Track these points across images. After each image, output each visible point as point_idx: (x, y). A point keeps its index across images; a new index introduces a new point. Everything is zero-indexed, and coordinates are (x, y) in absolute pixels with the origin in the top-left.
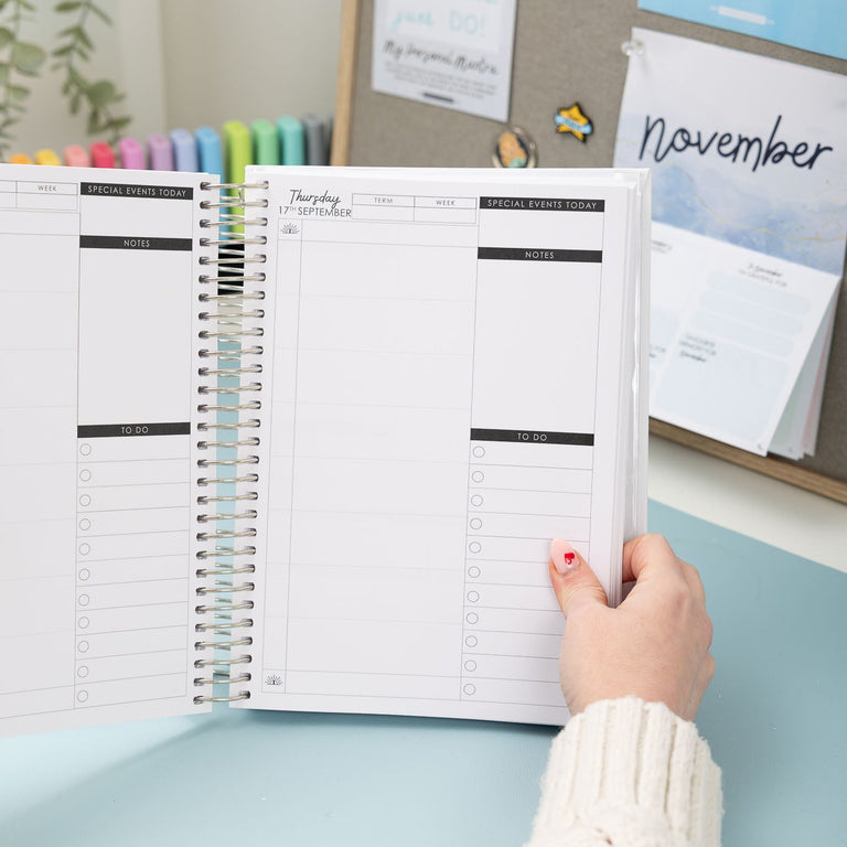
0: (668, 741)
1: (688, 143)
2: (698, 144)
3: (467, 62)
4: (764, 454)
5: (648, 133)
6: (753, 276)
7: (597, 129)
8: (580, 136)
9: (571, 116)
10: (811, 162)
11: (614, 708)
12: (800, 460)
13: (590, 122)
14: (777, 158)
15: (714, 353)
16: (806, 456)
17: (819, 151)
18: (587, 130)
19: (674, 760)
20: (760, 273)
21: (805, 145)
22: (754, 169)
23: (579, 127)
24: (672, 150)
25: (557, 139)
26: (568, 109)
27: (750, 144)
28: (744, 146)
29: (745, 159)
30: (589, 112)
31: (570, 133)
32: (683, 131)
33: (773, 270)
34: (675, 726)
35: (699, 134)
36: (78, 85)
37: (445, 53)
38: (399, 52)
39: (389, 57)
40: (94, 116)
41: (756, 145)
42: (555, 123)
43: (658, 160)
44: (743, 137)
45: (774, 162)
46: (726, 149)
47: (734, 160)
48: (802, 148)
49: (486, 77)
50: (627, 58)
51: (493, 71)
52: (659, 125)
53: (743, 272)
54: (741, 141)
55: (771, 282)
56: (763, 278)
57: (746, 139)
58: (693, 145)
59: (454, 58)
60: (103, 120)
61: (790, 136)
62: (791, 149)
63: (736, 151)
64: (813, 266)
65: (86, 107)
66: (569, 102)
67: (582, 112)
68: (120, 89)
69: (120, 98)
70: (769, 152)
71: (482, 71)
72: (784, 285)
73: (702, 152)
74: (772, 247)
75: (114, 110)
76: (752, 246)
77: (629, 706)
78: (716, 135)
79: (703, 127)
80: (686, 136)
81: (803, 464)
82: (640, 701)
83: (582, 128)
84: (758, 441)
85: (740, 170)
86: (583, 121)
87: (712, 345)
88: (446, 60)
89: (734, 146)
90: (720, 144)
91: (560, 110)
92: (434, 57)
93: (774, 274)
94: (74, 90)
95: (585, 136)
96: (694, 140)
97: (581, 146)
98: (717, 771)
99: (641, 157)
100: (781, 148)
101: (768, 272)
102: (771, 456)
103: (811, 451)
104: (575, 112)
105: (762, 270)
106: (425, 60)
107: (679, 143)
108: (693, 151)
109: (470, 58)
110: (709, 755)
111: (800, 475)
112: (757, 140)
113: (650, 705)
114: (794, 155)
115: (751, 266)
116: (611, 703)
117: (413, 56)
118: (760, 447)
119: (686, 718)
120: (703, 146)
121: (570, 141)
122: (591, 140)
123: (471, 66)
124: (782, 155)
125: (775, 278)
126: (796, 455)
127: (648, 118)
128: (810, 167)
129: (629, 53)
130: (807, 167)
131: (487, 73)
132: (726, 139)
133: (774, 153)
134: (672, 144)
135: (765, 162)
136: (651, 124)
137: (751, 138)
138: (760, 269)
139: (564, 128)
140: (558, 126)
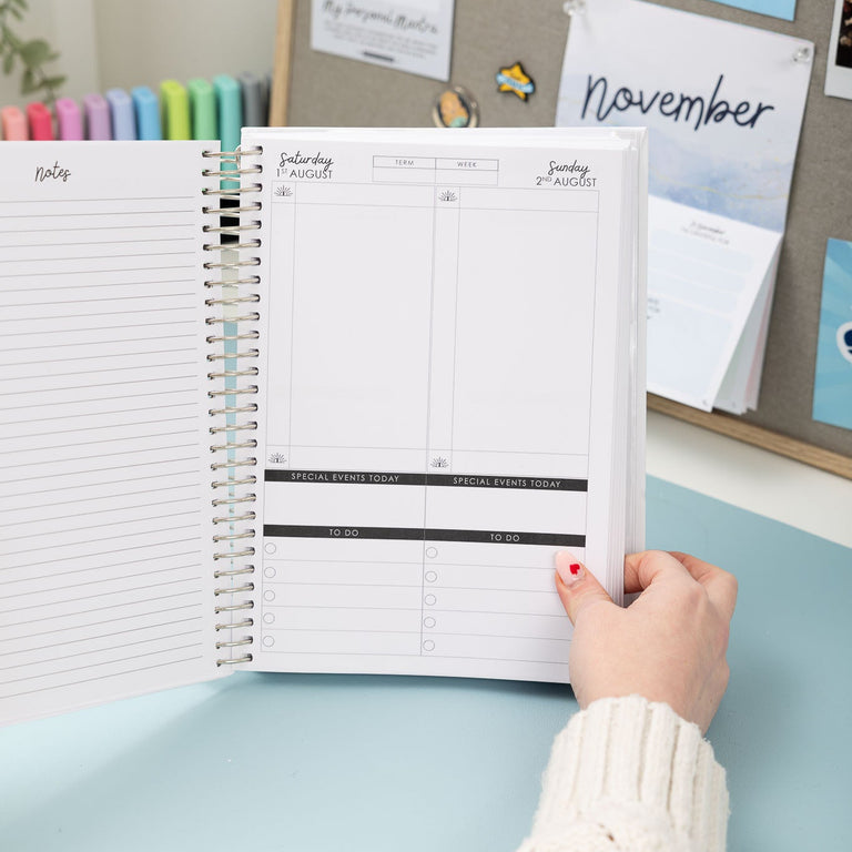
0: (672, 741)
1: (630, 102)
2: (641, 103)
3: (407, 22)
4: (709, 409)
5: (590, 92)
6: (696, 233)
7: (539, 88)
8: (522, 95)
9: (513, 76)
10: (753, 121)
11: (618, 706)
12: (743, 415)
13: (532, 82)
14: (719, 117)
15: (657, 310)
16: (749, 410)
17: (760, 110)
18: (529, 89)
19: (677, 759)
20: (703, 231)
21: (747, 104)
22: (696, 128)
23: (521, 87)
24: (614, 110)
25: (498, 98)
26: (509, 68)
27: (692, 104)
28: (686, 105)
29: (687, 118)
30: (531, 70)
31: (511, 93)
32: (625, 90)
33: (715, 227)
34: (678, 727)
35: (641, 93)
36: (11, 44)
37: (385, 12)
38: (338, 11)
39: (328, 16)
40: (28, 75)
41: (697, 105)
42: (496, 81)
43: (600, 119)
44: (685, 96)
45: (716, 120)
46: (669, 108)
47: (676, 119)
48: (743, 108)
49: (427, 37)
50: (569, 17)
51: (434, 30)
52: (601, 84)
53: (686, 231)
54: (683, 100)
55: (713, 239)
56: (706, 236)
57: (688, 99)
58: (636, 104)
59: (394, 17)
60: (37, 79)
61: (732, 95)
62: (733, 108)
63: (678, 110)
64: (755, 223)
65: (19, 66)
66: (510, 61)
67: (523, 71)
68: (55, 47)
69: (53, 57)
70: (711, 111)
71: (423, 30)
72: (727, 242)
73: (644, 111)
74: (714, 204)
75: (48, 70)
76: (694, 204)
77: (633, 705)
78: (658, 94)
79: (645, 86)
80: (628, 96)
81: (746, 419)
82: (644, 700)
83: (523, 87)
84: (704, 399)
85: (682, 129)
86: (525, 80)
87: (656, 302)
88: (386, 19)
89: (676, 106)
90: (662, 103)
91: (501, 70)
92: (374, 16)
93: (716, 231)
94: (7, 49)
95: (527, 97)
96: (636, 99)
97: (523, 106)
98: (722, 772)
99: (583, 116)
100: (723, 108)
101: (711, 230)
102: (716, 411)
103: (753, 406)
104: (517, 71)
105: (705, 228)
106: (365, 19)
107: (622, 102)
108: (635, 110)
109: (410, 17)
110: (712, 755)
111: (743, 429)
112: (699, 99)
113: (654, 705)
114: (736, 114)
115: (694, 224)
117: (353, 16)
118: (704, 403)
119: (689, 719)
120: (645, 104)
121: (512, 100)
122: (532, 100)
123: (411, 25)
124: (724, 114)
125: (717, 236)
126: (739, 410)
127: (590, 78)
128: (752, 126)
129: (571, 13)
130: (749, 126)
131: (428, 32)
132: (668, 98)
133: (715, 112)
134: (614, 104)
135: (706, 122)
136: (593, 83)
137: (693, 97)
138: (702, 227)
139: (506, 87)
140: (500, 86)
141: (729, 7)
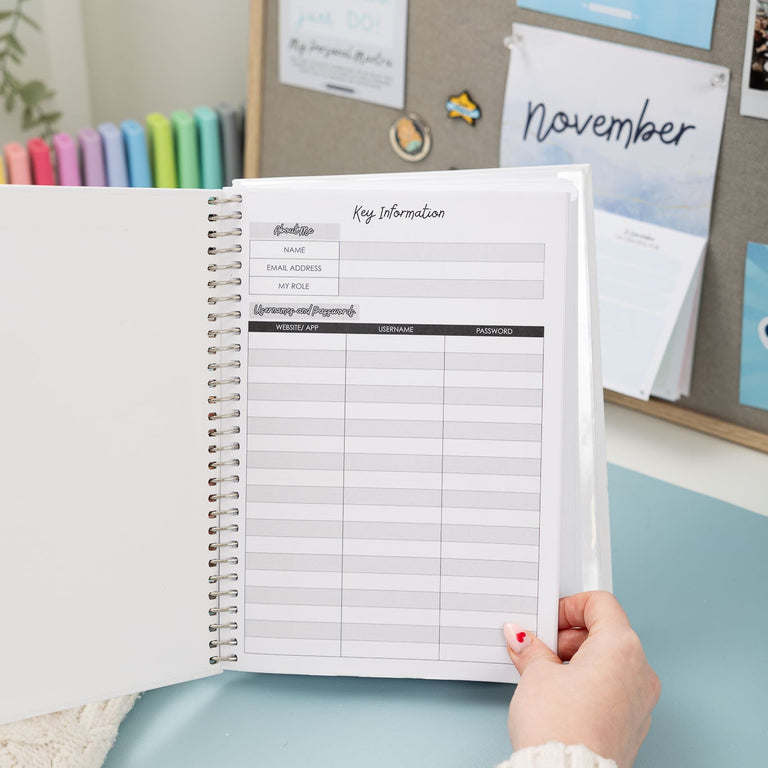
1: (566, 125)
2: (576, 125)
3: (365, 56)
4: (646, 398)
5: (530, 116)
6: (629, 240)
7: (485, 113)
8: (470, 120)
9: (461, 104)
10: (677, 139)
12: (677, 401)
13: (478, 108)
14: (646, 137)
16: (682, 397)
17: (683, 129)
18: (475, 114)
20: (635, 238)
21: (671, 124)
22: (627, 146)
23: (468, 113)
24: (552, 132)
25: (449, 124)
26: (457, 96)
27: (622, 125)
28: (617, 126)
29: (618, 137)
30: (478, 98)
31: (460, 118)
32: (562, 114)
33: (646, 234)
35: (576, 117)
36: (12, 85)
38: (303, 48)
39: (294, 53)
40: (28, 113)
41: (627, 127)
42: (446, 108)
43: (540, 140)
44: (616, 118)
45: (644, 139)
46: (601, 129)
47: (608, 139)
48: (668, 128)
49: (383, 70)
50: (508, 51)
51: (389, 64)
52: (540, 110)
53: (619, 238)
54: (614, 122)
55: (645, 245)
56: (639, 243)
57: (618, 120)
58: (572, 126)
59: (353, 53)
60: (36, 115)
61: (657, 117)
62: (659, 128)
63: (609, 131)
64: (682, 230)
65: (20, 105)
66: (459, 91)
67: (470, 99)
68: (48, 87)
69: (50, 96)
70: (639, 131)
71: (379, 64)
72: (657, 248)
73: (580, 132)
74: (644, 214)
75: (46, 107)
76: (628, 214)
78: (591, 117)
79: (579, 110)
80: (564, 119)
81: (681, 404)
83: (471, 113)
84: (642, 388)
85: (613, 148)
86: (471, 107)
88: (346, 55)
89: (608, 127)
90: (595, 125)
91: (450, 98)
92: (335, 52)
93: (648, 238)
94: (8, 90)
95: (474, 122)
96: (572, 121)
97: (470, 130)
99: (525, 138)
100: (649, 128)
101: (642, 236)
102: (653, 398)
103: (686, 392)
104: (464, 99)
105: (637, 235)
106: (327, 55)
107: (559, 125)
108: (571, 132)
109: (368, 53)
111: (677, 413)
112: (628, 120)
114: (661, 133)
115: (627, 232)
117: (316, 52)
118: (642, 393)
120: (580, 126)
121: (462, 125)
122: (479, 124)
123: (368, 59)
124: (650, 133)
125: (649, 242)
126: (673, 396)
127: (530, 104)
128: (677, 144)
129: (511, 46)
130: (673, 144)
131: (384, 66)
132: (600, 121)
133: (643, 132)
134: (552, 126)
135: (635, 140)
136: (533, 108)
137: (623, 119)
138: (635, 234)
139: (455, 113)
140: (449, 112)
141: (652, 38)
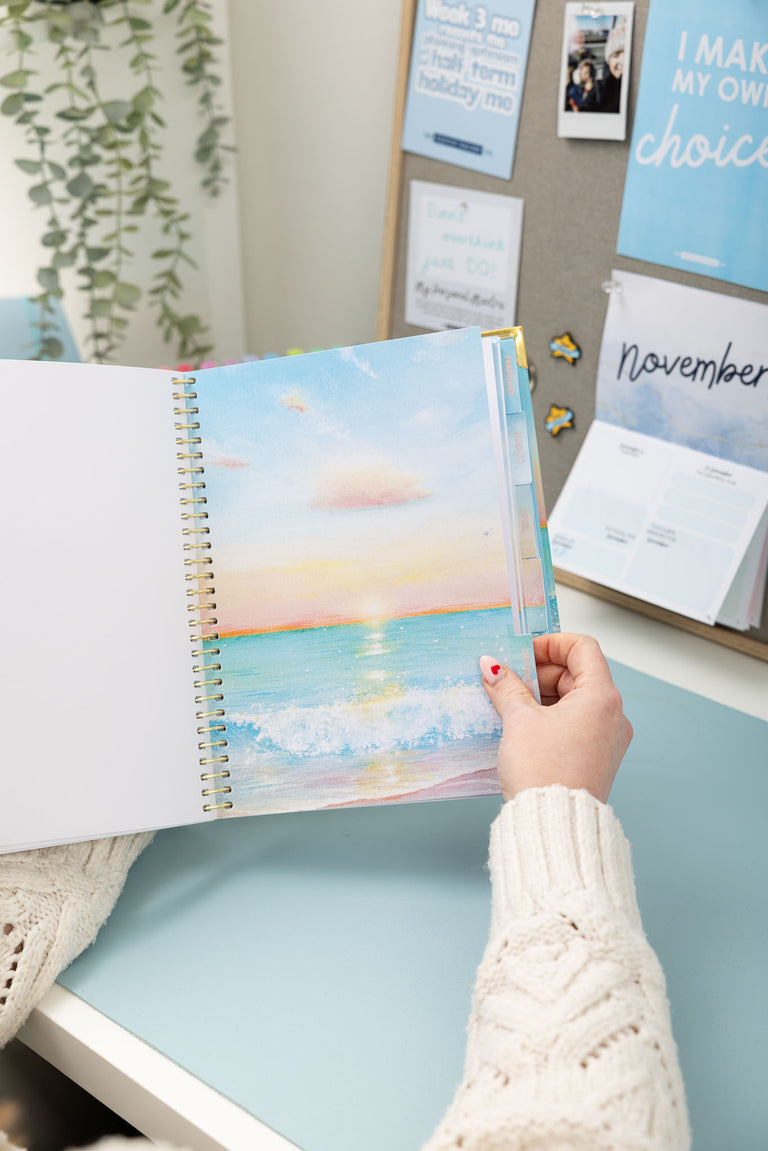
1: (657, 365)
2: (665, 366)
3: (481, 299)
4: (712, 623)
5: (624, 357)
6: (708, 476)
7: (585, 354)
8: (570, 360)
9: (563, 344)
10: (755, 381)
11: (544, 795)
12: (746, 631)
13: (579, 349)
14: (728, 378)
15: (674, 540)
16: (752, 628)
17: (762, 371)
18: (576, 354)
20: (714, 474)
21: (751, 366)
22: (710, 386)
23: (569, 353)
24: (644, 372)
25: (552, 363)
26: (560, 337)
27: (706, 366)
28: (702, 367)
29: (702, 378)
30: (579, 339)
31: (562, 358)
32: (652, 355)
33: (725, 470)
34: (597, 810)
35: (665, 358)
36: (170, 318)
37: (463, 291)
38: (427, 291)
39: (419, 295)
40: (184, 345)
41: (711, 367)
42: (549, 348)
43: (633, 380)
44: (701, 359)
45: (726, 380)
46: (688, 370)
47: (694, 379)
48: (748, 370)
49: (495, 312)
50: (608, 295)
51: (501, 306)
52: (633, 351)
53: (700, 473)
54: (699, 363)
55: (723, 480)
56: (717, 478)
57: (703, 362)
58: (661, 367)
59: (471, 296)
60: (191, 347)
61: (738, 359)
62: (739, 370)
63: (695, 372)
64: (758, 468)
65: (176, 337)
66: (562, 333)
67: (572, 340)
68: (203, 323)
69: (204, 330)
70: (722, 372)
71: (493, 306)
72: (734, 483)
73: (668, 373)
74: (724, 452)
75: (200, 339)
76: (709, 451)
77: (556, 793)
78: (679, 358)
79: (669, 352)
80: (655, 360)
81: (750, 634)
83: (571, 353)
84: (707, 612)
85: (698, 388)
86: (572, 347)
87: (673, 532)
88: (464, 297)
89: (693, 368)
90: (683, 366)
91: (554, 339)
92: (455, 295)
93: (725, 474)
94: (167, 323)
95: (575, 360)
96: (661, 363)
97: (571, 369)
99: (619, 376)
100: (731, 370)
101: (721, 473)
102: (718, 626)
103: (756, 624)
104: (566, 340)
105: (715, 471)
106: (447, 298)
107: (650, 365)
108: (660, 372)
109: (484, 296)
111: (748, 644)
112: (712, 362)
113: (574, 792)
114: (742, 375)
115: (707, 468)
116: (541, 790)
117: (438, 294)
118: (709, 617)
120: (669, 366)
121: (563, 364)
122: (579, 364)
123: (485, 302)
124: (732, 375)
125: (726, 478)
126: (743, 626)
127: (624, 345)
128: (755, 385)
129: (608, 291)
130: (752, 386)
131: (497, 308)
132: (687, 362)
133: (725, 374)
134: (644, 367)
135: (718, 381)
136: (627, 349)
137: (707, 361)
138: (714, 470)
139: (558, 353)
140: (553, 351)
141: (737, 285)
